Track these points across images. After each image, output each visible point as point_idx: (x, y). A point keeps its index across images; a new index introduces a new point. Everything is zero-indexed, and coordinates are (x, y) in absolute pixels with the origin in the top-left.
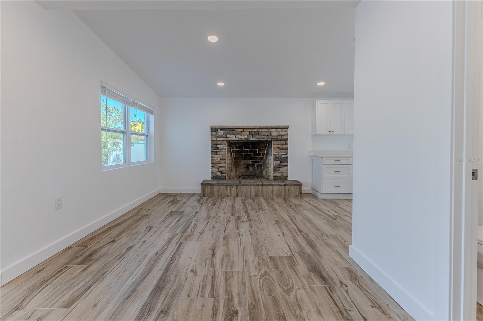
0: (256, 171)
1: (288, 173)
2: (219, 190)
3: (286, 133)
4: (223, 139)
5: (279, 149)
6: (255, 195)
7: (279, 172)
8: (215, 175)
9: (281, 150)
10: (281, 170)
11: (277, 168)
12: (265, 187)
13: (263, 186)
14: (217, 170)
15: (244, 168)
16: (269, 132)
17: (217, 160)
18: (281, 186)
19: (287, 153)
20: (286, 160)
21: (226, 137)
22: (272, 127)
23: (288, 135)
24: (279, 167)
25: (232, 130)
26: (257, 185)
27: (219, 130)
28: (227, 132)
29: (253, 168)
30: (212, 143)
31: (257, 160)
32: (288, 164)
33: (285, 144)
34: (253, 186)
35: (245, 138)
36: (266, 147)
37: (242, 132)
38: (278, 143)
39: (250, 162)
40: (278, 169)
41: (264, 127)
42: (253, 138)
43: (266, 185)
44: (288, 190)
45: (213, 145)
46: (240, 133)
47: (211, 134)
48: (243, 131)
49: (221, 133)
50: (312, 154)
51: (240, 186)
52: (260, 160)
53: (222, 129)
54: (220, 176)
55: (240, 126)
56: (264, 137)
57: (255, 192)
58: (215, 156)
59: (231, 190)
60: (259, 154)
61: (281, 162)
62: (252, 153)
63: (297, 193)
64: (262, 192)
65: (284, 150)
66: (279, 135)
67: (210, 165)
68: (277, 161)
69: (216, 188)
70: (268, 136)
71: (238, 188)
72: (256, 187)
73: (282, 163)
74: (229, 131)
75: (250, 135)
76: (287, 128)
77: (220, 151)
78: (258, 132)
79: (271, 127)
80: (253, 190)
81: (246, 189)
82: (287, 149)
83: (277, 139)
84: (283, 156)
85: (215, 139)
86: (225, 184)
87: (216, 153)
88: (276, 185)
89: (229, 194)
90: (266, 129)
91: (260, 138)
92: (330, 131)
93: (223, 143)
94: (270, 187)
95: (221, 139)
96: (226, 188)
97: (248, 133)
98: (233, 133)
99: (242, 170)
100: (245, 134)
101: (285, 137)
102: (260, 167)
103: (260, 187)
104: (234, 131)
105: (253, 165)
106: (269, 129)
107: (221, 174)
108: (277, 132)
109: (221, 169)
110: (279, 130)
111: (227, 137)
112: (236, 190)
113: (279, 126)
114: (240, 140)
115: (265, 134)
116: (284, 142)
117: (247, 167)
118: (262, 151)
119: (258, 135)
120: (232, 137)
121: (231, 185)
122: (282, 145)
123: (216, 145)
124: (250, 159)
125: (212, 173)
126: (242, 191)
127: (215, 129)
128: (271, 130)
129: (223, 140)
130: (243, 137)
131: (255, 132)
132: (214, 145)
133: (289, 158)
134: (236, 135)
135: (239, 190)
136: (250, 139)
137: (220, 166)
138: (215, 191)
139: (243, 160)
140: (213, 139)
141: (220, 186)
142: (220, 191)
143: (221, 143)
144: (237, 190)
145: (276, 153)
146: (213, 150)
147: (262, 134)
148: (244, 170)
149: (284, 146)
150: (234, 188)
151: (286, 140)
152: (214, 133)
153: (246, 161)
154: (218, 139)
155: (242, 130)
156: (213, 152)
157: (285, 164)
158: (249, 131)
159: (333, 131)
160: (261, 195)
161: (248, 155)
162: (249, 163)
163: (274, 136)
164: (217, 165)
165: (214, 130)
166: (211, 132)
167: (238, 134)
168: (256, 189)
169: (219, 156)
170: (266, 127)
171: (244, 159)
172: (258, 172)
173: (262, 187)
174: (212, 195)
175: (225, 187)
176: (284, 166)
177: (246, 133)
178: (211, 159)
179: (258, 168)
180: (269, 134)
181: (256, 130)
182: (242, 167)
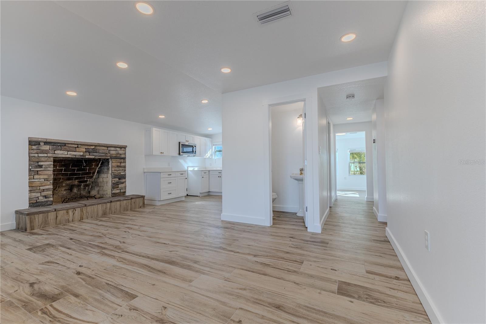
0: (82, 192)
1: (125, 189)
2: (57, 217)
3: (123, 152)
4: (49, 155)
5: (117, 167)
6: (103, 214)
7: (118, 189)
8: (35, 202)
9: (120, 168)
10: (119, 187)
11: (115, 186)
12: (113, 204)
13: (112, 203)
14: (39, 195)
15: (65, 190)
16: (108, 151)
17: (38, 182)
18: (128, 200)
19: (125, 170)
20: (124, 177)
21: (54, 153)
22: (113, 145)
23: (125, 154)
24: (118, 184)
25: (63, 145)
26: (105, 203)
27: (42, 144)
28: (55, 146)
29: (78, 189)
30: (30, 160)
31: (85, 180)
32: (126, 180)
33: (123, 162)
34: (100, 205)
35: (81, 156)
36: (98, 165)
37: (76, 148)
38: (117, 161)
39: (76, 182)
40: (117, 186)
41: (103, 145)
42: (89, 155)
43: (114, 202)
44: (134, 203)
45: (32, 163)
46: (74, 149)
47: (29, 148)
48: (78, 147)
49: (47, 147)
50: (145, 171)
51: (86, 207)
52: (88, 180)
53: (46, 143)
54: (45, 202)
55: (74, 141)
56: (102, 154)
57: (103, 210)
58: (36, 177)
59: (74, 214)
60: (89, 173)
61: (119, 179)
62: (81, 172)
63: (141, 204)
64: (110, 209)
65: (123, 168)
66: (118, 154)
67: (28, 189)
68: (116, 178)
69: (52, 216)
70: (106, 154)
71: (84, 210)
72: (104, 205)
73: (121, 180)
74: (58, 146)
75: (86, 152)
76: (125, 147)
77: (45, 170)
78: (95, 150)
79: (111, 145)
80: (101, 209)
81: (92, 209)
82: (125, 167)
83: (116, 158)
84: (122, 173)
85: (36, 155)
86: (65, 209)
87: (37, 173)
88: (124, 200)
89: (71, 219)
90: (104, 146)
91: (98, 155)
92: (161, 153)
93: (50, 160)
94: (118, 203)
95: (46, 155)
96: (67, 212)
97: (84, 150)
98: (65, 148)
99: (63, 192)
100: (80, 151)
101: (123, 156)
102: (87, 187)
103: (108, 204)
104: (66, 147)
105: (79, 186)
106: (107, 147)
107: (46, 199)
108: (116, 150)
109: (44, 194)
110: (118, 149)
111: (56, 153)
112: (80, 212)
113: (118, 145)
114: (75, 157)
115: (104, 152)
116: (122, 160)
117: (71, 188)
118: (93, 169)
119: (96, 153)
120: (61, 154)
121: (74, 208)
122: (120, 163)
123: (38, 162)
124: (76, 179)
125: (30, 199)
126: (88, 212)
127: (36, 142)
128: (109, 149)
129: (49, 157)
130: (78, 154)
131: (92, 149)
132: (35, 163)
133: (126, 175)
134: (68, 151)
135: (84, 212)
136: (87, 157)
137: (44, 190)
138: (50, 219)
139: (67, 180)
140: (32, 155)
141: (58, 212)
142: (59, 218)
143: (47, 160)
144: (82, 212)
145: (115, 170)
146: (32, 169)
147: (100, 152)
148: (65, 192)
149: (122, 164)
150: (78, 211)
151: (124, 159)
152: (34, 147)
153: (70, 181)
154: (40, 155)
155: (76, 146)
156: (32, 172)
157: (123, 180)
158: (86, 148)
159: (163, 153)
160: (109, 212)
161: (76, 174)
162: (74, 184)
163: (113, 154)
164: (39, 188)
165: (32, 143)
166: (29, 145)
167: (71, 150)
168: (104, 207)
169: (42, 177)
170: (106, 145)
171: (69, 179)
172: (83, 193)
173: (110, 204)
174: (47, 225)
175: (65, 211)
176: (123, 183)
177: (82, 150)
178: (28, 181)
179: (85, 188)
180: (107, 152)
181: (94, 147)
182: (63, 189)
